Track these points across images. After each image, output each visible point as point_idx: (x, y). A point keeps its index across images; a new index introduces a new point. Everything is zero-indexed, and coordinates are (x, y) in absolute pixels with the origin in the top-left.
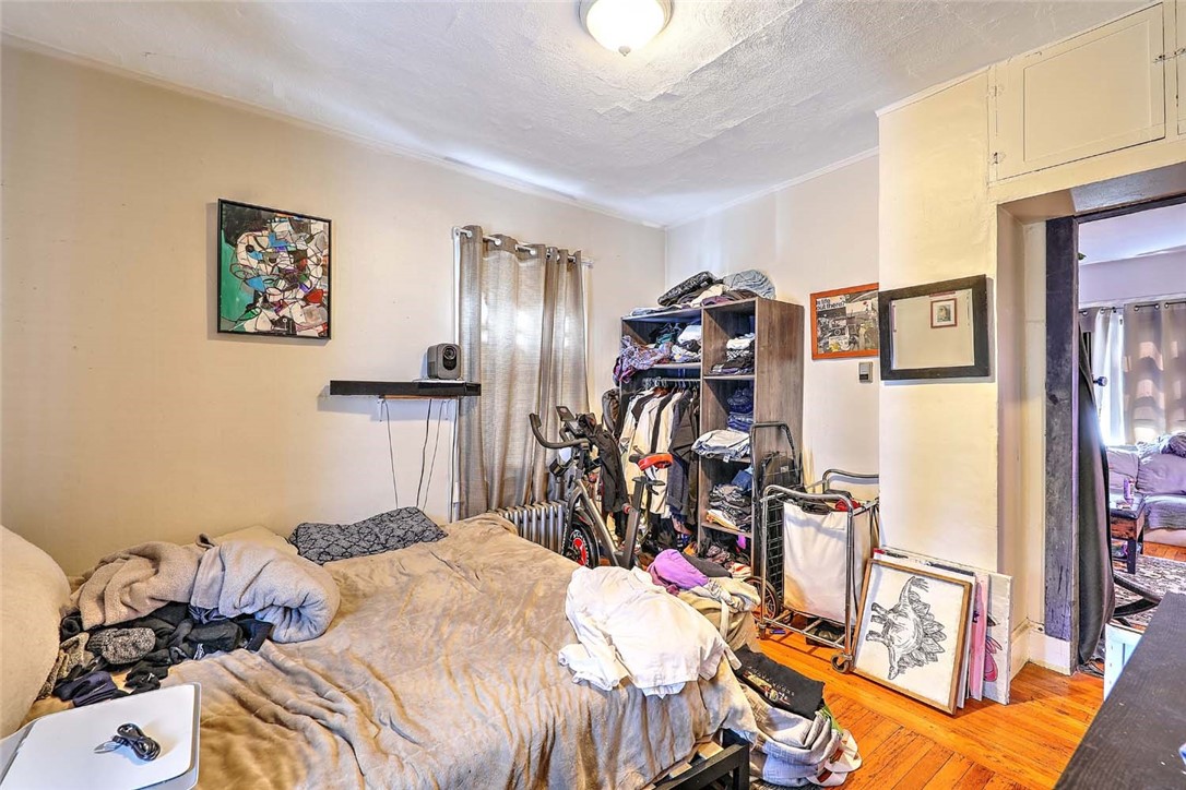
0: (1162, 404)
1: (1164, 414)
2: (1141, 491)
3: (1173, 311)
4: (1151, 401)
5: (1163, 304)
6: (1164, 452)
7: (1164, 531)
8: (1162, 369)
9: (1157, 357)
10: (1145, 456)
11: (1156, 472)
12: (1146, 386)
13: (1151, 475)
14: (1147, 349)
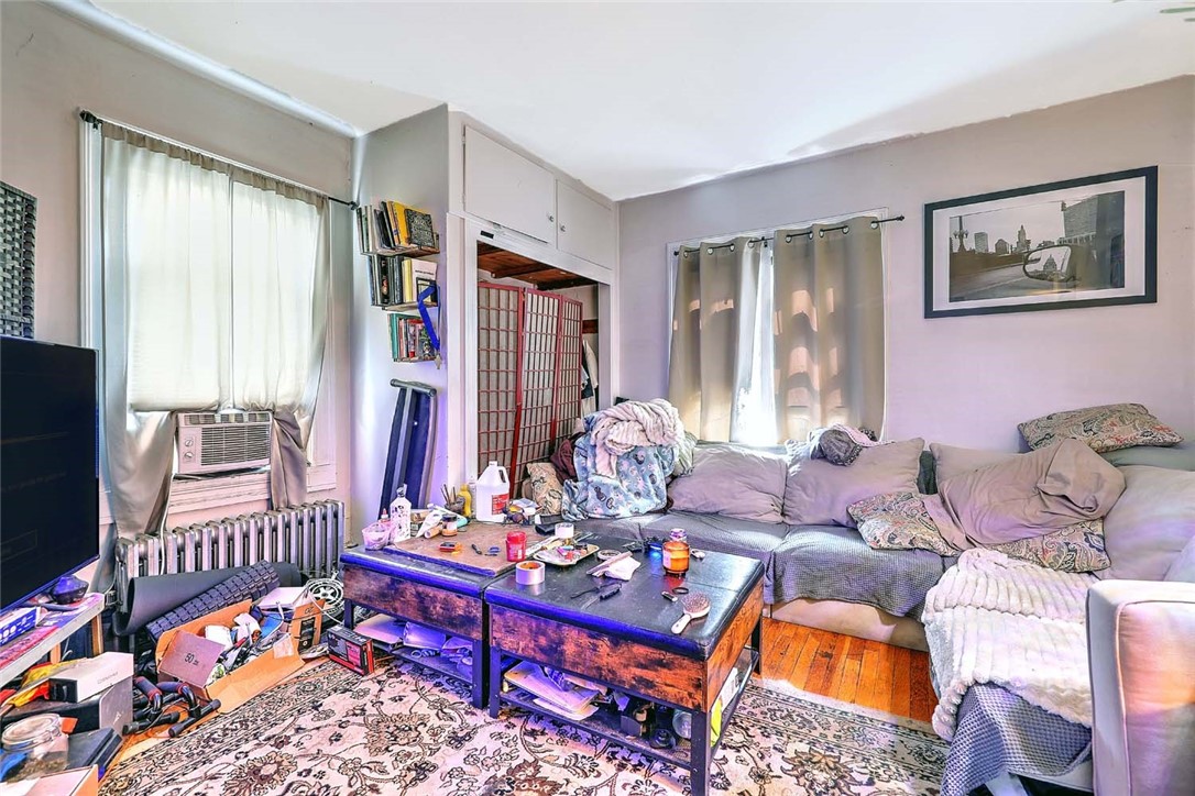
0: (816, 384)
1: (819, 397)
2: (787, 520)
3: (828, 243)
4: (803, 379)
5: (816, 231)
6: (813, 457)
7: (804, 601)
8: (815, 329)
9: (810, 311)
10: (794, 463)
11: (804, 489)
12: (800, 357)
13: (799, 495)
14: (800, 300)
